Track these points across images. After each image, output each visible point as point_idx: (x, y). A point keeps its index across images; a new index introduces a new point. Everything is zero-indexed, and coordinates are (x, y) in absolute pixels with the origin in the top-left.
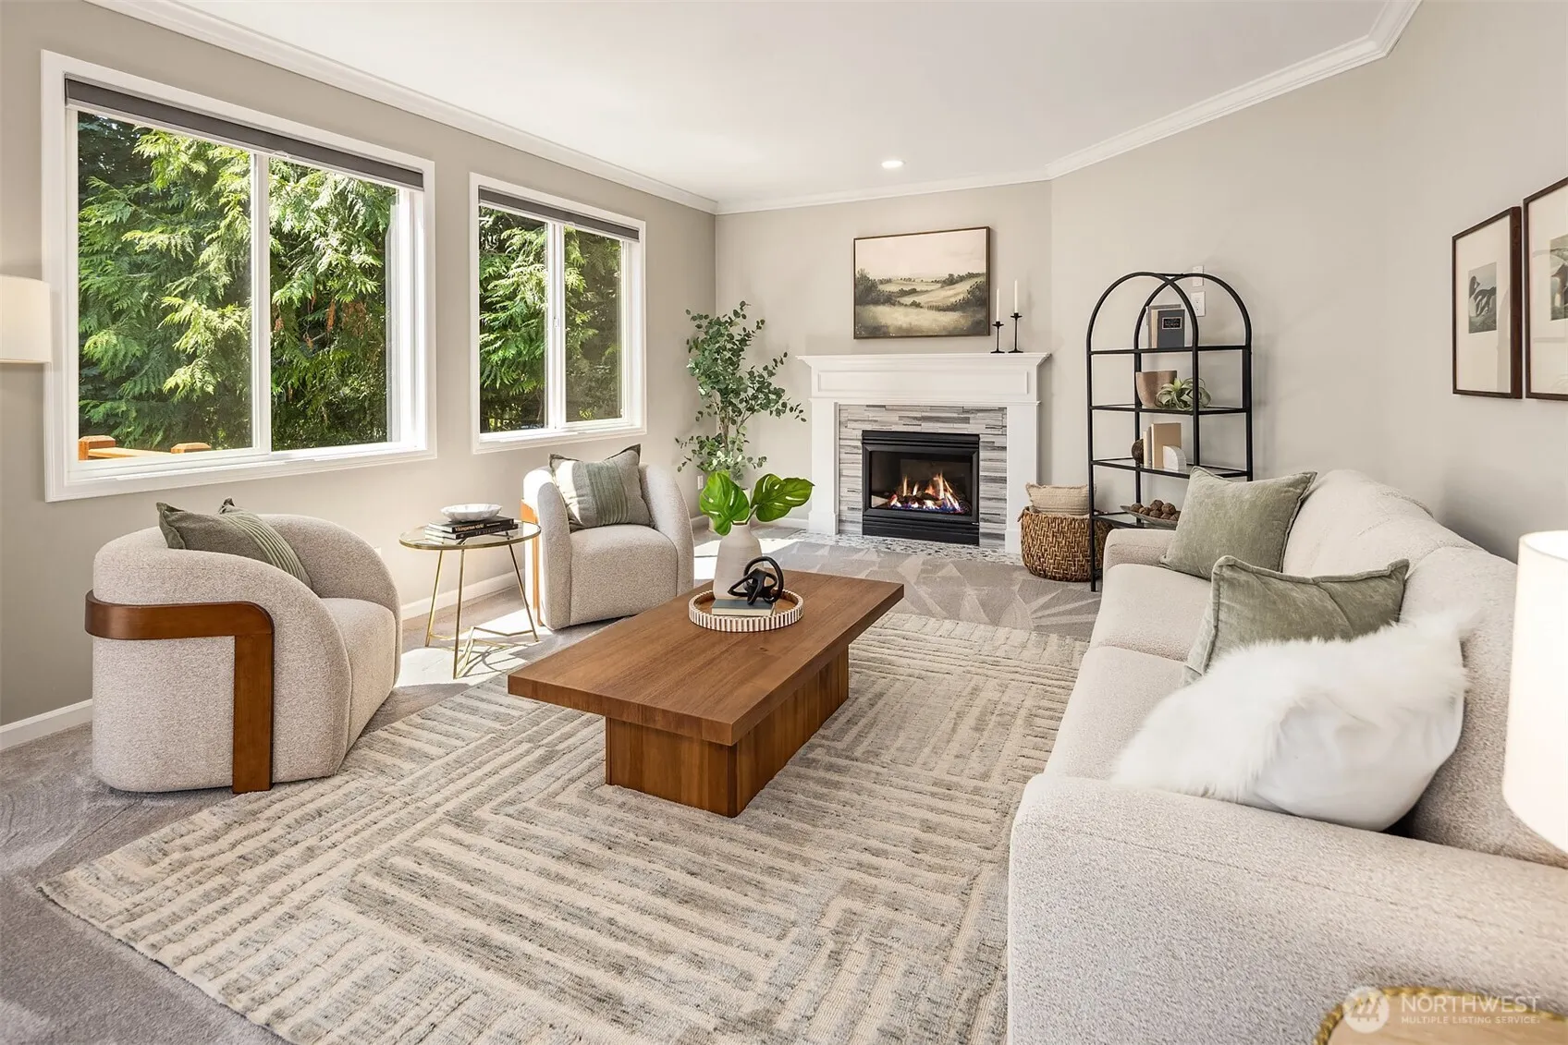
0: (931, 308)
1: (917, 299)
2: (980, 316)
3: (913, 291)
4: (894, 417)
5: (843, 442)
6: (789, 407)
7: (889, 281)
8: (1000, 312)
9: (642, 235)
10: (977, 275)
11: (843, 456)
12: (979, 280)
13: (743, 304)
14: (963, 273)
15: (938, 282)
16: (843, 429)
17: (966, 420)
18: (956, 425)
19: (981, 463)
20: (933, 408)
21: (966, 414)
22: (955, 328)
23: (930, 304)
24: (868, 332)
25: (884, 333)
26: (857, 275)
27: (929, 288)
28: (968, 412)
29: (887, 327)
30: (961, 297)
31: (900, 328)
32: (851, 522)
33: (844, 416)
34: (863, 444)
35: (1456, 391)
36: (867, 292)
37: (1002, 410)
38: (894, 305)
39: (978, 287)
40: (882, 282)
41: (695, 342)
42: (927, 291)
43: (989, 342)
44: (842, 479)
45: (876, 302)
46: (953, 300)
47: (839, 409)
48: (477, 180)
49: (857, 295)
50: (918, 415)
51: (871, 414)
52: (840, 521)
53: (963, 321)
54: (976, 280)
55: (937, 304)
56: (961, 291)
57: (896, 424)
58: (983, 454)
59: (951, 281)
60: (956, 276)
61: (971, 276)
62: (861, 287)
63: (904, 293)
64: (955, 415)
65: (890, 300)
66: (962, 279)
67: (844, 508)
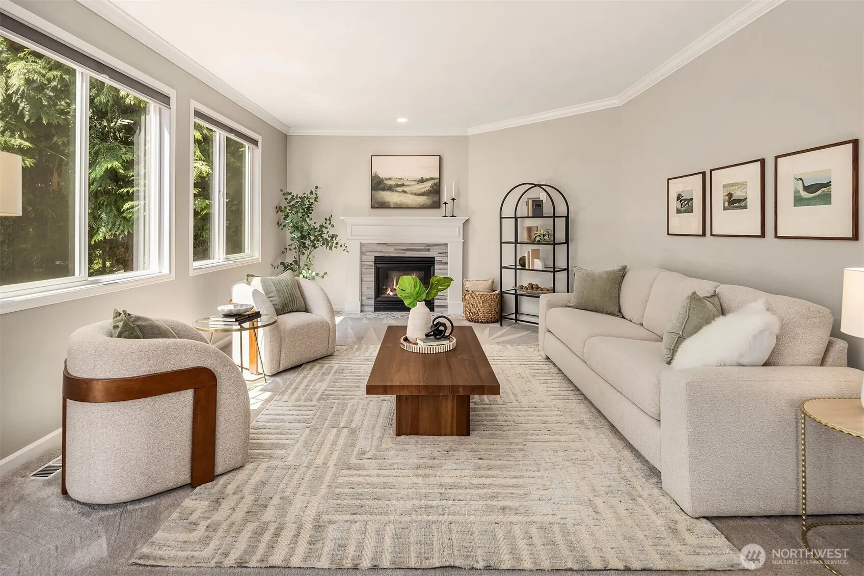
0: (412, 194)
1: (405, 189)
2: (436, 199)
3: (403, 185)
4: (391, 249)
5: (364, 263)
6: (339, 245)
7: (390, 179)
8: (445, 197)
9: (260, 144)
10: (435, 179)
11: (364, 270)
12: (436, 181)
13: (317, 187)
14: (428, 177)
15: (416, 181)
16: (364, 256)
17: (429, 250)
18: (423, 253)
19: (436, 271)
20: (412, 244)
21: (428, 247)
22: (424, 204)
23: (411, 192)
24: (378, 205)
25: (387, 206)
26: (373, 175)
27: (411, 184)
28: (429, 246)
29: (389, 203)
30: (427, 189)
31: (396, 203)
32: (368, 305)
33: (364, 249)
34: (375, 263)
35: (668, 234)
36: (378, 184)
37: (446, 245)
38: (393, 191)
39: (435, 184)
40: (386, 179)
41: (280, 208)
42: (410, 185)
43: (441, 211)
44: (363, 283)
45: (383, 189)
46: (423, 190)
47: (362, 245)
48: (195, 105)
49: (373, 185)
50: (404, 248)
51: (379, 248)
52: (362, 305)
53: (428, 201)
54: (435, 181)
55: (415, 192)
56: (427, 186)
57: (393, 253)
58: (436, 267)
59: (422, 181)
60: (424, 178)
61: (432, 179)
62: (375, 181)
63: (398, 186)
64: (423, 248)
65: (390, 189)
66: (427, 180)
67: (364, 298)
